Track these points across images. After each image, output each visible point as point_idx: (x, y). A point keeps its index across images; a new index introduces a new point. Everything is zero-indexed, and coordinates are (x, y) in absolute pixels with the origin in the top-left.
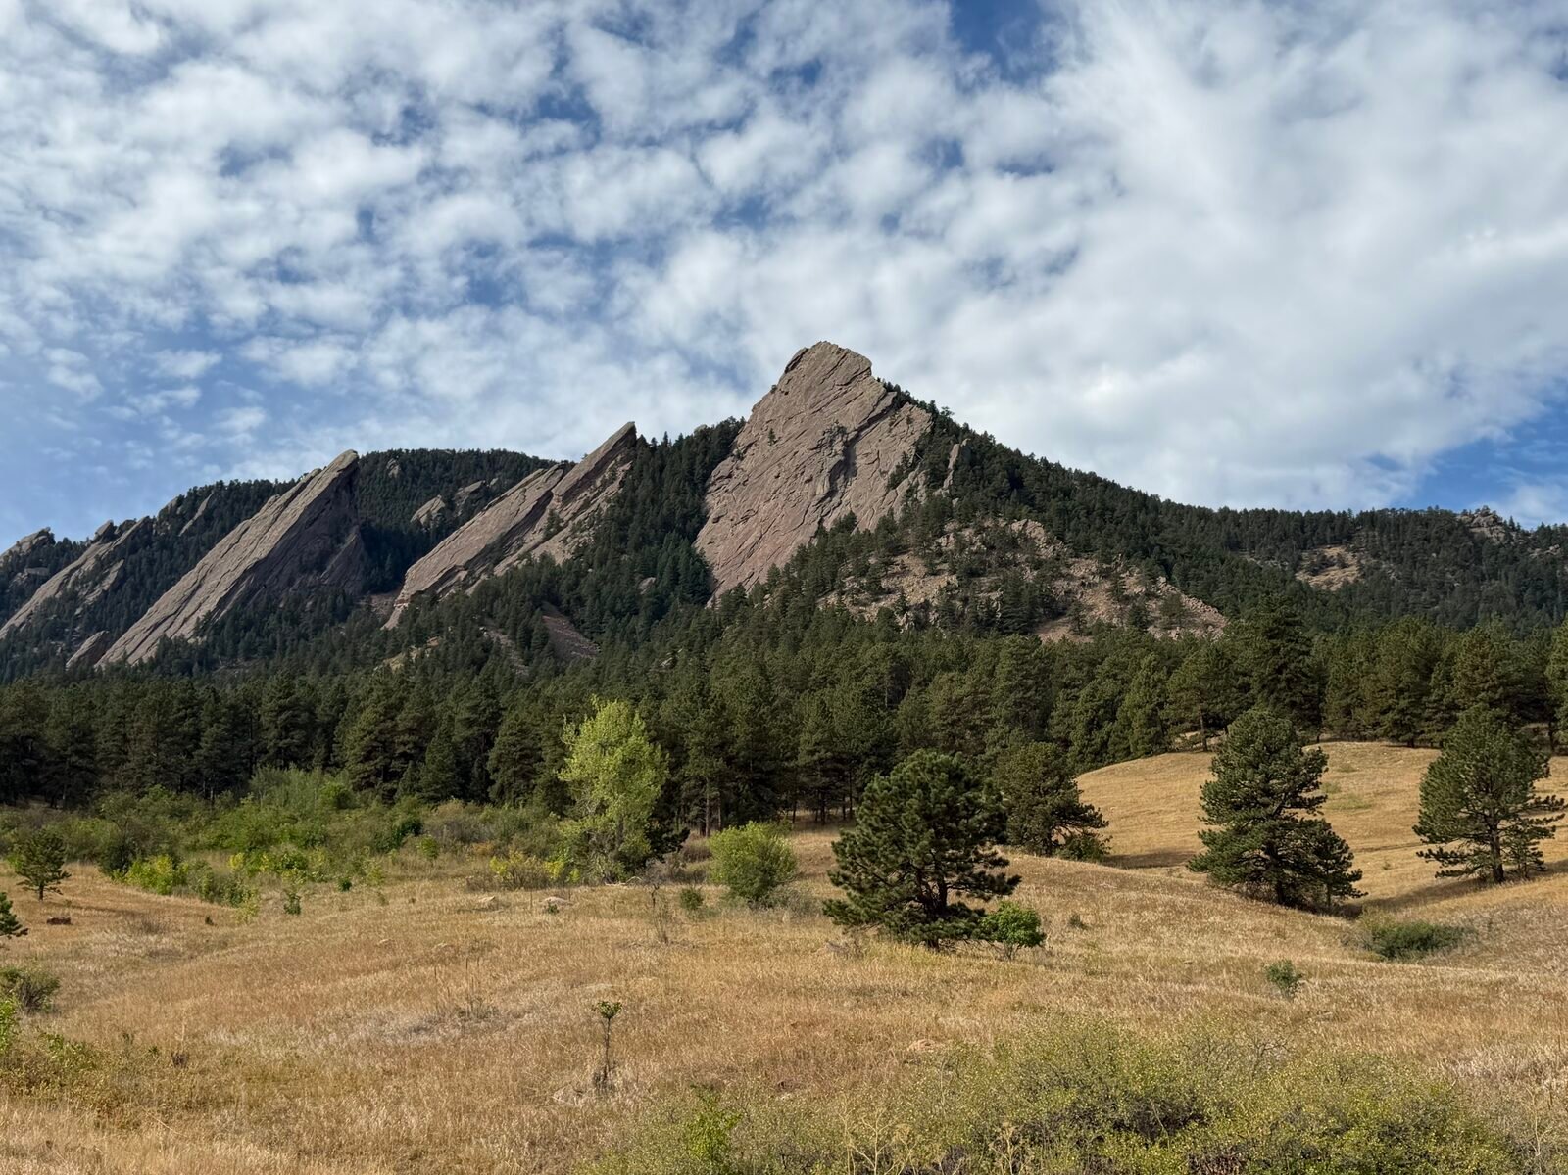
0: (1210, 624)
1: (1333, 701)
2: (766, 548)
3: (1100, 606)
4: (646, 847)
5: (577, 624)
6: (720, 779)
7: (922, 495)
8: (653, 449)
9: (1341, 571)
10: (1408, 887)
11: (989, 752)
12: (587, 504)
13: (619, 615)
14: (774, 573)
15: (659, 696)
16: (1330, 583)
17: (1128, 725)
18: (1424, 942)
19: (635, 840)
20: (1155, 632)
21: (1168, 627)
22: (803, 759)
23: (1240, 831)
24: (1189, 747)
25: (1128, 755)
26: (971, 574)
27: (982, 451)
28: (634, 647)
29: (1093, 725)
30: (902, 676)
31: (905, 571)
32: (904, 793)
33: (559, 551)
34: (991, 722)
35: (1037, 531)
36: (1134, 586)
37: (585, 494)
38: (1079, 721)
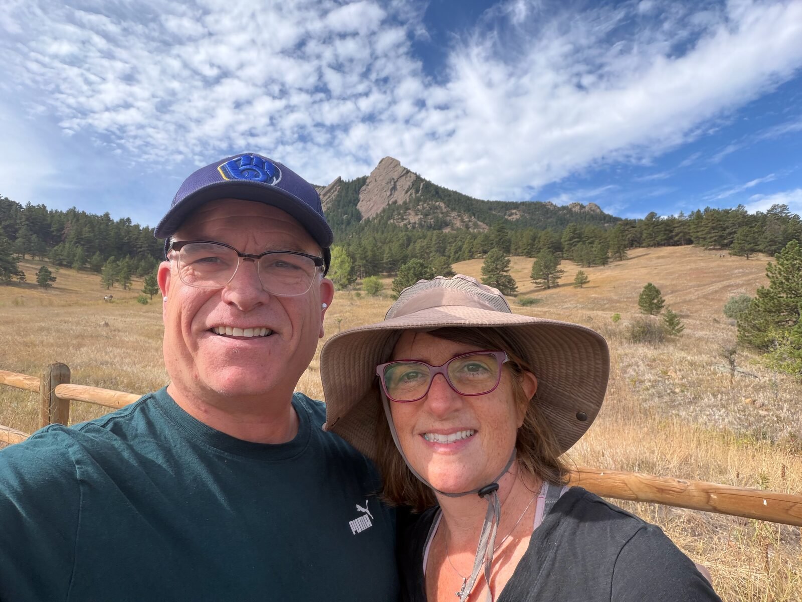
0: (484, 228)
1: (513, 247)
2: (375, 208)
3: (458, 224)
4: (347, 282)
6: (364, 266)
7: (414, 195)
8: (346, 183)
9: (515, 216)
10: (528, 290)
11: (431, 259)
12: (330, 197)
13: (338, 224)
14: (377, 214)
15: (349, 245)
16: (513, 219)
17: (464, 252)
18: (531, 302)
19: (344, 281)
20: (471, 230)
21: (474, 229)
22: (385, 261)
23: (490, 278)
24: (478, 258)
25: (464, 260)
26: (426, 215)
27: (428, 185)
28: (342, 232)
29: (456, 252)
30: (409, 240)
31: (410, 214)
32: (409, 269)
34: (431, 252)
35: (442, 205)
36: (466, 219)
37: (329, 194)
38: (453, 251)
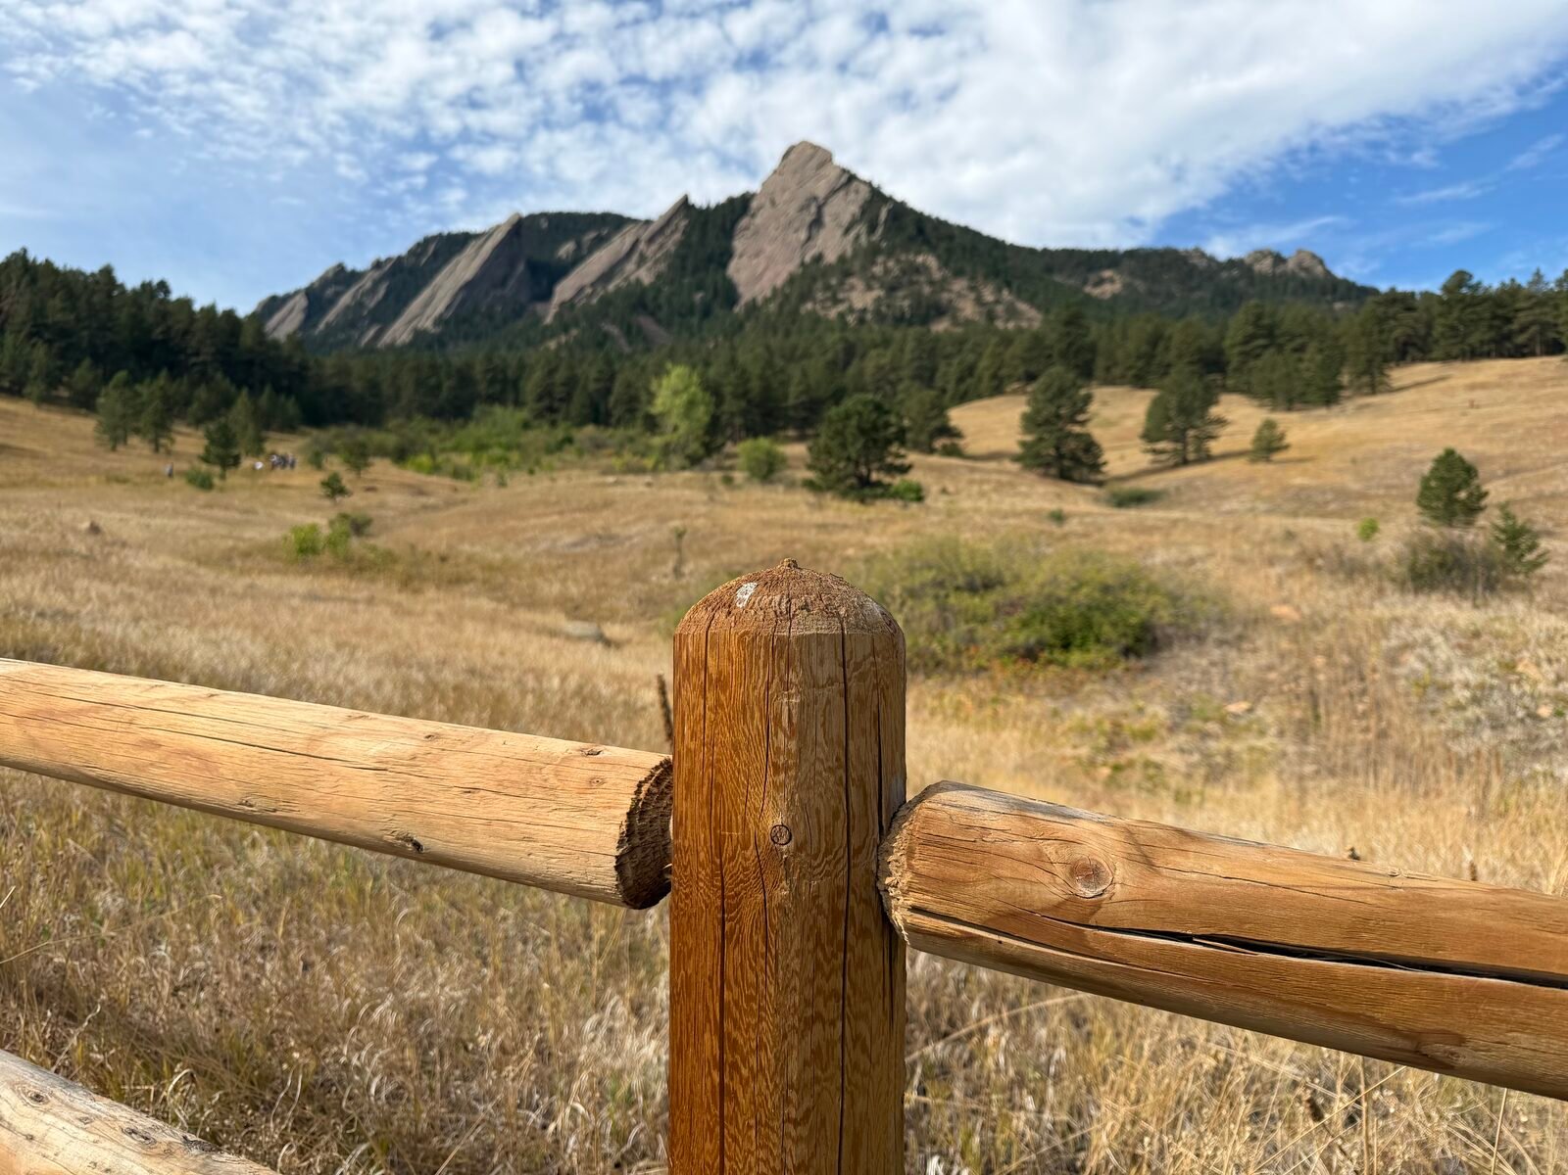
0: (1032, 318)
1: (1100, 363)
2: (769, 275)
3: (968, 309)
4: (701, 451)
5: (659, 322)
6: (744, 413)
7: (863, 240)
8: (700, 212)
9: (1111, 286)
10: (1133, 469)
11: (900, 396)
12: (661, 246)
13: (683, 316)
14: (775, 291)
15: (707, 364)
16: (1104, 293)
17: (980, 380)
18: (1139, 499)
19: (695, 447)
20: (1000, 324)
21: (1007, 320)
22: (791, 401)
23: (1040, 440)
24: (1015, 392)
25: (980, 397)
26: (892, 289)
27: (900, 212)
28: (692, 335)
29: (961, 380)
30: (850, 352)
31: (852, 288)
32: (848, 417)
33: (646, 276)
34: (900, 380)
35: (932, 261)
36: (989, 296)
37: (660, 240)
38: (953, 379)
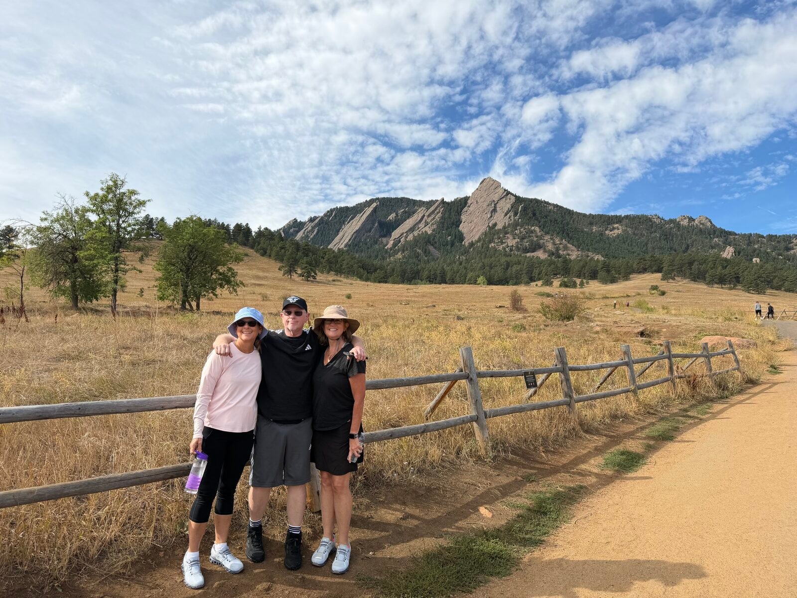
5: (435, 248)
7: (512, 218)
8: (448, 203)
12: (434, 218)
13: (444, 246)
16: (614, 234)
26: (522, 239)
27: (527, 207)
28: (448, 253)
31: (508, 238)
33: (429, 230)
35: (537, 229)
36: (557, 241)
38: (537, 273)
